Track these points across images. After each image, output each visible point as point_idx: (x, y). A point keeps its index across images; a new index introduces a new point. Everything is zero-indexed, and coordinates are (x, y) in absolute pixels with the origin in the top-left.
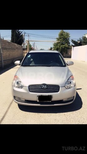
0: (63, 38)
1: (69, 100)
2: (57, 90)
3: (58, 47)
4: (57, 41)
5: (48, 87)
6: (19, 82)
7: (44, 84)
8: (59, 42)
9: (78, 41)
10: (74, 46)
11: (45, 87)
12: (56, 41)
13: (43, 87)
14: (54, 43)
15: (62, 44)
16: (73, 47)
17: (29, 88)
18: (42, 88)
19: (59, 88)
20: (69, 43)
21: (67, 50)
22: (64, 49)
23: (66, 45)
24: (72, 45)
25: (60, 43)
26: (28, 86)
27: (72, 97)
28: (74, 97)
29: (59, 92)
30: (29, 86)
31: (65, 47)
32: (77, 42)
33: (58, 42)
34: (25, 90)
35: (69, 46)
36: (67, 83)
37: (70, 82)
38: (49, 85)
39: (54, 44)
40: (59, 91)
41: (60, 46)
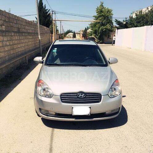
0: (103, 16)
1: (113, 112)
2: (99, 99)
3: (97, 29)
4: (95, 21)
5: (86, 96)
6: (46, 89)
7: (82, 93)
9: (124, 21)
10: (118, 29)
11: (83, 95)
12: (93, 20)
13: (80, 95)
14: (90, 23)
15: (103, 25)
16: (116, 30)
17: (61, 98)
18: (78, 98)
19: (101, 97)
20: (112, 23)
21: (109, 33)
22: (105, 31)
23: (108, 26)
24: (116, 26)
25: (99, 23)
26: (59, 94)
27: (117, 109)
28: (119, 108)
29: (100, 103)
30: (61, 95)
31: (106, 28)
32: (122, 23)
33: (97, 22)
34: (56, 99)
35: (112, 27)
36: (111, 89)
37: (115, 89)
38: (87, 93)
39: (90, 25)
40: (100, 101)
41: (99, 28)
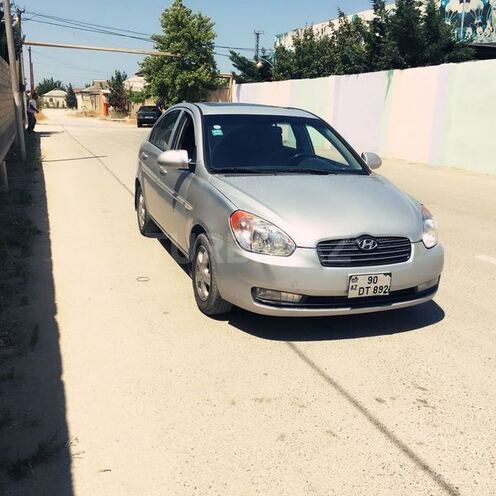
0: (186, 39)
2: (405, 253)
3: (168, 80)
4: (157, 52)
5: (379, 244)
7: (367, 237)
8: (169, 54)
9: (256, 58)
10: (240, 81)
12: (151, 49)
13: (365, 244)
14: (142, 59)
15: (184, 66)
16: (234, 86)
17: (318, 252)
18: (360, 251)
19: (410, 246)
22: (194, 88)
23: (202, 73)
25: (171, 60)
29: (410, 260)
31: (196, 79)
32: (250, 64)
33: (166, 57)
35: (214, 75)
39: (143, 65)
41: (174, 77)
